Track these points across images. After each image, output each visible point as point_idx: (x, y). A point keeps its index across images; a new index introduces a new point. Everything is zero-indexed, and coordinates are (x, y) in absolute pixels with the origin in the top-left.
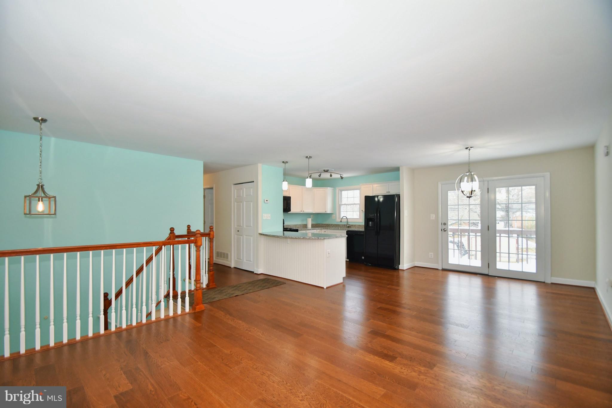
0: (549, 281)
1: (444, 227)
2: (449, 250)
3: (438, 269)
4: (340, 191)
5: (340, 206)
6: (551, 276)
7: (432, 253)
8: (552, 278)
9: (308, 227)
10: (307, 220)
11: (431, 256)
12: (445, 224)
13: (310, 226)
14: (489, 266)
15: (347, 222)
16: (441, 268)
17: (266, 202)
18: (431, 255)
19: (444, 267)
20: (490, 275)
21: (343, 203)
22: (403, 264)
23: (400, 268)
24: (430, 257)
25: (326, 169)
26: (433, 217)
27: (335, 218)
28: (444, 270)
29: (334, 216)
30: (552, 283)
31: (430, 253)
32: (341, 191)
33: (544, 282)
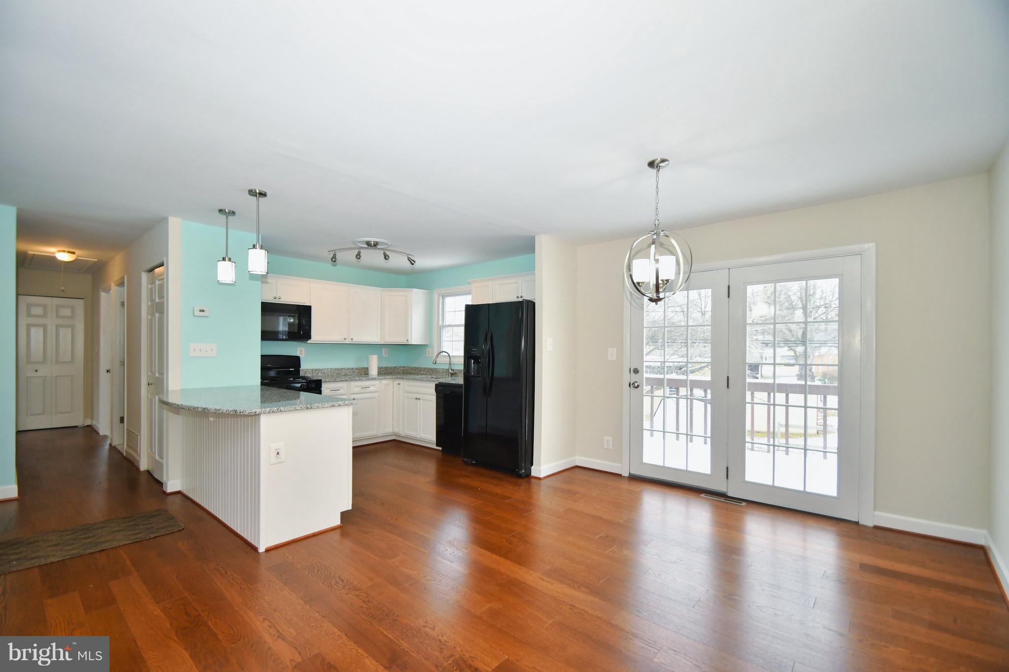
0: (869, 520)
1: (634, 378)
2: (644, 431)
3: (620, 475)
4: (441, 298)
5: (441, 328)
6: (875, 509)
7: (610, 438)
8: (877, 513)
9: (369, 374)
10: (368, 359)
11: (608, 445)
12: (636, 371)
13: (374, 372)
14: (729, 475)
15: (450, 364)
16: (626, 474)
17: (197, 313)
18: (608, 441)
19: (633, 472)
20: (729, 495)
21: (447, 322)
22: (540, 465)
23: (533, 474)
24: (605, 447)
25: (372, 240)
26: (612, 353)
27: (431, 355)
28: (633, 478)
29: (429, 351)
30: (876, 528)
31: (606, 438)
32: (443, 297)
33: (857, 523)
